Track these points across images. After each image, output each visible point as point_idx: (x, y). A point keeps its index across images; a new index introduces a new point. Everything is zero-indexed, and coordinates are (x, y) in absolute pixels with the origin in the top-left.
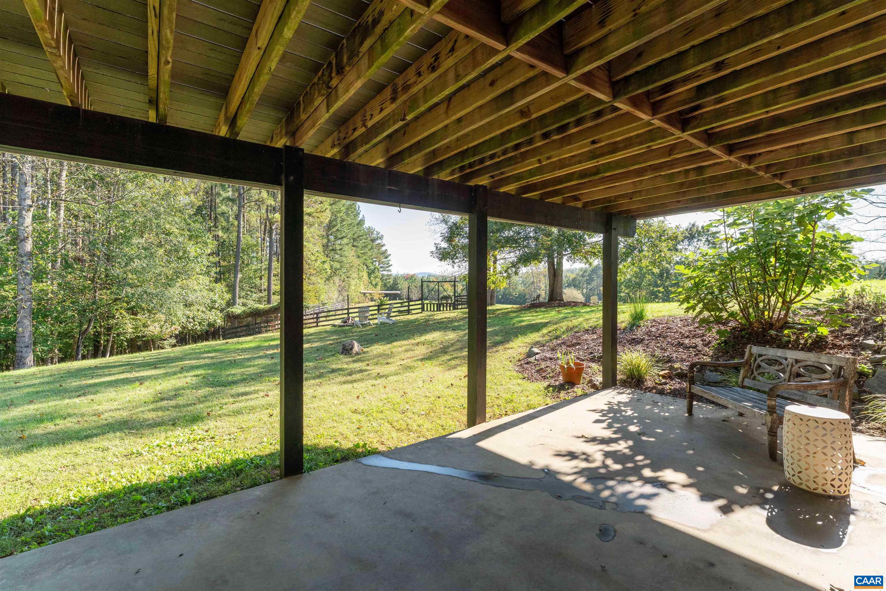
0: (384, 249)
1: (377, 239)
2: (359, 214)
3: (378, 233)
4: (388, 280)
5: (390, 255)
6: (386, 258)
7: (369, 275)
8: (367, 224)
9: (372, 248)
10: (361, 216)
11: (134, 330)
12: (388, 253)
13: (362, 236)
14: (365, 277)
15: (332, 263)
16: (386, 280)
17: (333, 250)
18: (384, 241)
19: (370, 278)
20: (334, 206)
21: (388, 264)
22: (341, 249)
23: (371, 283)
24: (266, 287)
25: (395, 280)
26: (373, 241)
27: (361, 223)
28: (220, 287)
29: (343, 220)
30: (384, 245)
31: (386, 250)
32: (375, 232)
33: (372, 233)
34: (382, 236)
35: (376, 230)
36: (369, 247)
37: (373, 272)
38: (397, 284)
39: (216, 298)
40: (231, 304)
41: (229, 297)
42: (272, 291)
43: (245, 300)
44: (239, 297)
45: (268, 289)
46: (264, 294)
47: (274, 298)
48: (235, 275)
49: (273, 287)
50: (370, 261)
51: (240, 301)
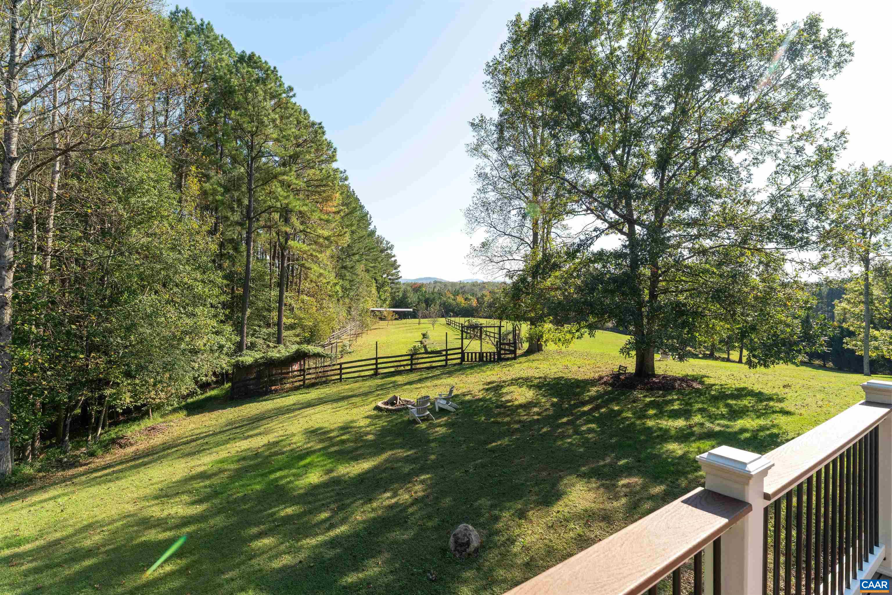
0: (393, 259)
1: (386, 250)
2: (370, 224)
3: (388, 243)
4: (397, 294)
5: (399, 266)
6: (396, 268)
7: (378, 289)
8: (377, 234)
10: (372, 227)
11: (132, 400)
12: (398, 264)
13: (373, 248)
14: (374, 292)
15: (343, 283)
16: (395, 293)
17: (344, 267)
18: (393, 252)
19: (379, 293)
21: (397, 275)
22: (352, 267)
23: (380, 297)
24: (276, 319)
25: (404, 292)
26: (382, 251)
27: (373, 233)
28: (228, 329)
30: (394, 256)
31: (395, 261)
32: (385, 242)
33: (381, 243)
34: (392, 246)
35: (386, 239)
36: (380, 260)
37: (382, 286)
38: (407, 298)
39: (223, 342)
40: (239, 347)
41: (238, 339)
42: (283, 326)
43: (254, 339)
44: (247, 336)
45: (279, 324)
46: (273, 330)
47: (285, 333)
48: (243, 312)
49: (284, 320)
50: (380, 274)
51: (248, 340)
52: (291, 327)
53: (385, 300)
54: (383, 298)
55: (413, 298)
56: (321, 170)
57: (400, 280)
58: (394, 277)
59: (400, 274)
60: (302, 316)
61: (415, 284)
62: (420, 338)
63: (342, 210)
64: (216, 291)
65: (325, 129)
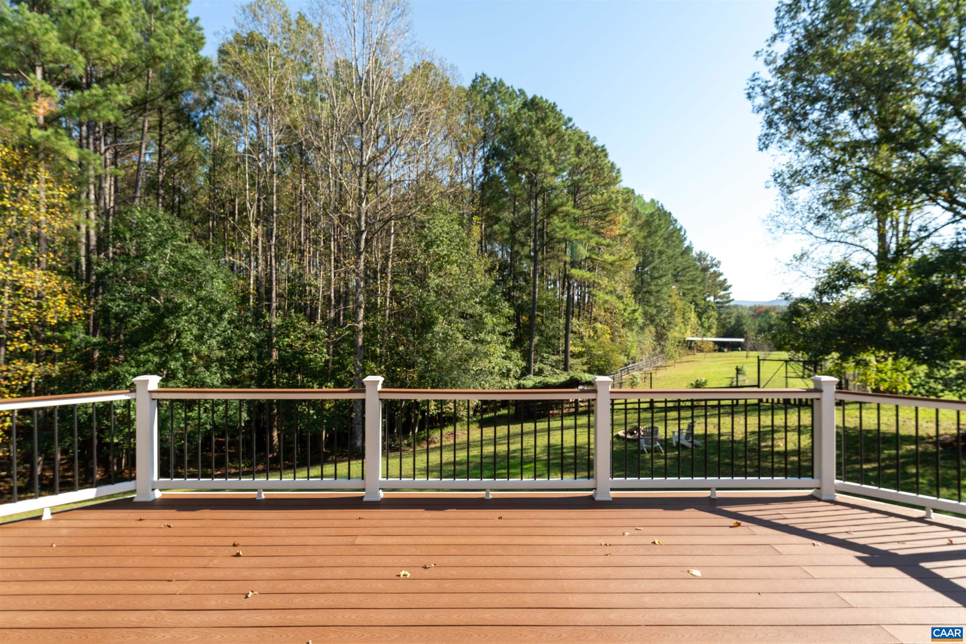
0: (721, 278)
1: (712, 267)
2: (684, 240)
3: (713, 260)
4: (728, 320)
5: (730, 286)
6: (726, 289)
7: (700, 316)
8: (696, 251)
9: (703, 281)
10: (686, 243)
12: (728, 284)
13: (689, 268)
14: (692, 319)
15: (647, 308)
16: (725, 319)
17: (647, 292)
18: (721, 270)
19: (700, 319)
20: (649, 240)
21: (728, 298)
22: (658, 292)
23: (702, 325)
24: (562, 347)
25: (739, 319)
26: (704, 269)
27: (689, 249)
28: (516, 354)
29: (661, 253)
30: (721, 274)
31: (725, 280)
32: (709, 258)
33: (705, 259)
34: (719, 262)
35: (710, 255)
36: (699, 280)
37: (705, 311)
38: (742, 325)
39: (511, 366)
40: (526, 372)
41: (524, 364)
42: (570, 354)
43: (542, 365)
44: (535, 362)
45: (565, 351)
46: (561, 357)
47: (571, 361)
48: (531, 340)
49: (571, 348)
50: (701, 297)
51: (536, 367)
52: (580, 355)
53: (710, 328)
54: (706, 325)
55: (750, 326)
56: (602, 195)
57: (732, 303)
58: (725, 300)
59: (732, 297)
60: (592, 344)
61: (760, 307)
62: (733, 373)
63: (629, 232)
64: (503, 321)
65: (608, 151)
